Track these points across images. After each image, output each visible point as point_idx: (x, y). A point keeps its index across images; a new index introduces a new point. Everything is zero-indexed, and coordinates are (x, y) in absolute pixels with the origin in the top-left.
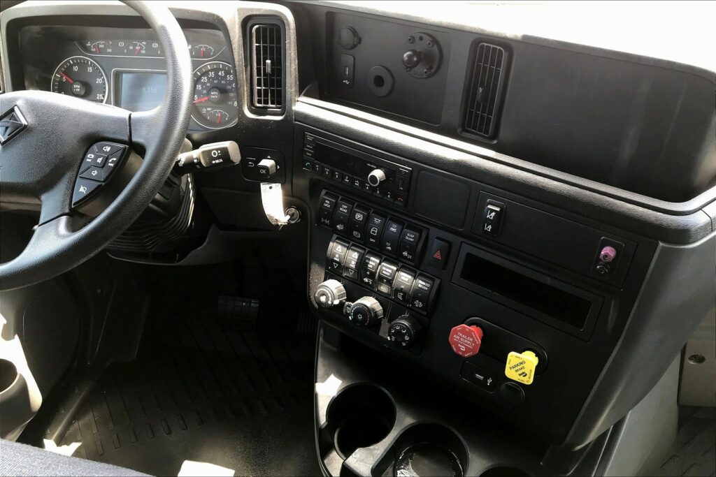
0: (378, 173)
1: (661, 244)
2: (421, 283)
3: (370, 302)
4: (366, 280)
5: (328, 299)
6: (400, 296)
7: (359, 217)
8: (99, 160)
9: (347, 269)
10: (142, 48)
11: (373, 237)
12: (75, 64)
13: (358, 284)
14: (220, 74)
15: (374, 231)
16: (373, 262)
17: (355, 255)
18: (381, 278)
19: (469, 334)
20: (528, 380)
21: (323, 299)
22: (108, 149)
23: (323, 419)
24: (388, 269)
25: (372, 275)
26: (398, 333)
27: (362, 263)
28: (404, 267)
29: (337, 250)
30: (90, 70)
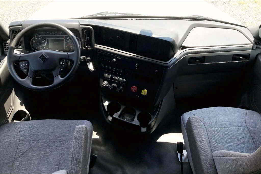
0: (114, 59)
1: (164, 69)
2: (124, 80)
3: (114, 85)
4: (113, 80)
5: (105, 85)
6: (120, 83)
7: (110, 68)
8: (64, 63)
9: (109, 79)
10: (53, 33)
11: (114, 72)
12: (36, 38)
13: (110, 82)
15: (114, 70)
16: (114, 77)
17: (110, 76)
18: (116, 80)
19: (135, 88)
20: (146, 94)
21: (104, 85)
22: (65, 61)
23: (106, 109)
24: (117, 78)
25: (114, 79)
26: (121, 90)
27: (112, 77)
28: (120, 77)
29: (106, 75)
30: (40, 39)
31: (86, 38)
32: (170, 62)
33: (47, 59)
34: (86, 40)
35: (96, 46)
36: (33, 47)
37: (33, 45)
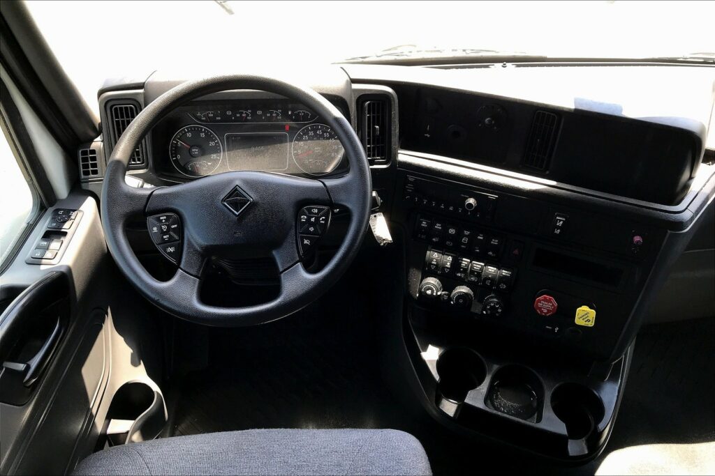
0: (471, 201)
1: (669, 231)
2: (504, 272)
3: (464, 289)
4: (459, 275)
5: (433, 291)
6: (488, 283)
7: (452, 231)
8: (313, 219)
9: (444, 268)
10: (248, 115)
11: (464, 244)
12: (188, 132)
13: (449, 279)
14: (318, 132)
15: (465, 240)
16: (465, 261)
17: (450, 258)
18: (472, 272)
19: (549, 301)
20: (591, 324)
21: (429, 292)
22: (316, 211)
23: (437, 377)
24: (478, 265)
25: (465, 270)
26: (493, 308)
27: (456, 264)
28: (489, 262)
29: (434, 256)
30: (203, 135)
31: (369, 128)
32: (686, 208)
33: (254, 204)
34: (369, 135)
35: (405, 156)
36: (176, 162)
37: (179, 157)
